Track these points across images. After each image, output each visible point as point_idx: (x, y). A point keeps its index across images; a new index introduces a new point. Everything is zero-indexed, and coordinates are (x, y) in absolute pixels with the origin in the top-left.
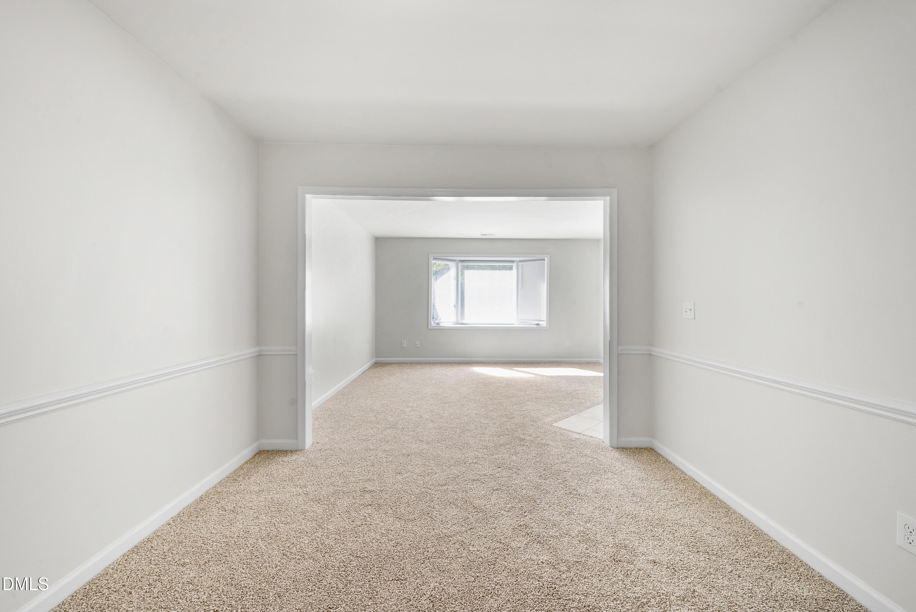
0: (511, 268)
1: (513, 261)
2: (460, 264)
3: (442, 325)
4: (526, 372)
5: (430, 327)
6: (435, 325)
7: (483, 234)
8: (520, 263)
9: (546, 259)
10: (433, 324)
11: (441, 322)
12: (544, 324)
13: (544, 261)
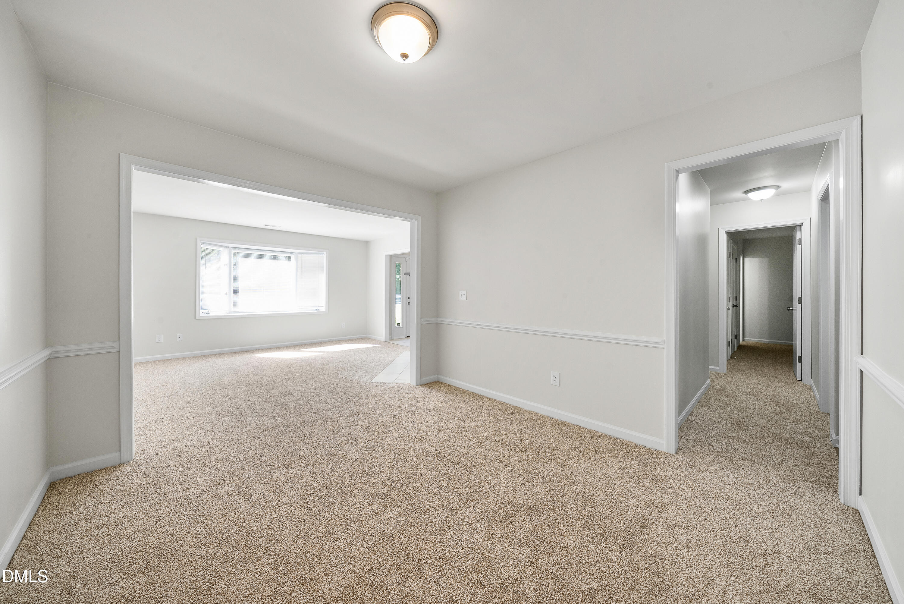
0: (289, 259)
1: (291, 253)
2: (233, 251)
3: (211, 314)
4: (316, 352)
5: (197, 318)
6: (203, 315)
7: (267, 224)
8: (299, 255)
9: (325, 253)
10: (201, 313)
11: (210, 312)
12: (323, 309)
13: (323, 255)
